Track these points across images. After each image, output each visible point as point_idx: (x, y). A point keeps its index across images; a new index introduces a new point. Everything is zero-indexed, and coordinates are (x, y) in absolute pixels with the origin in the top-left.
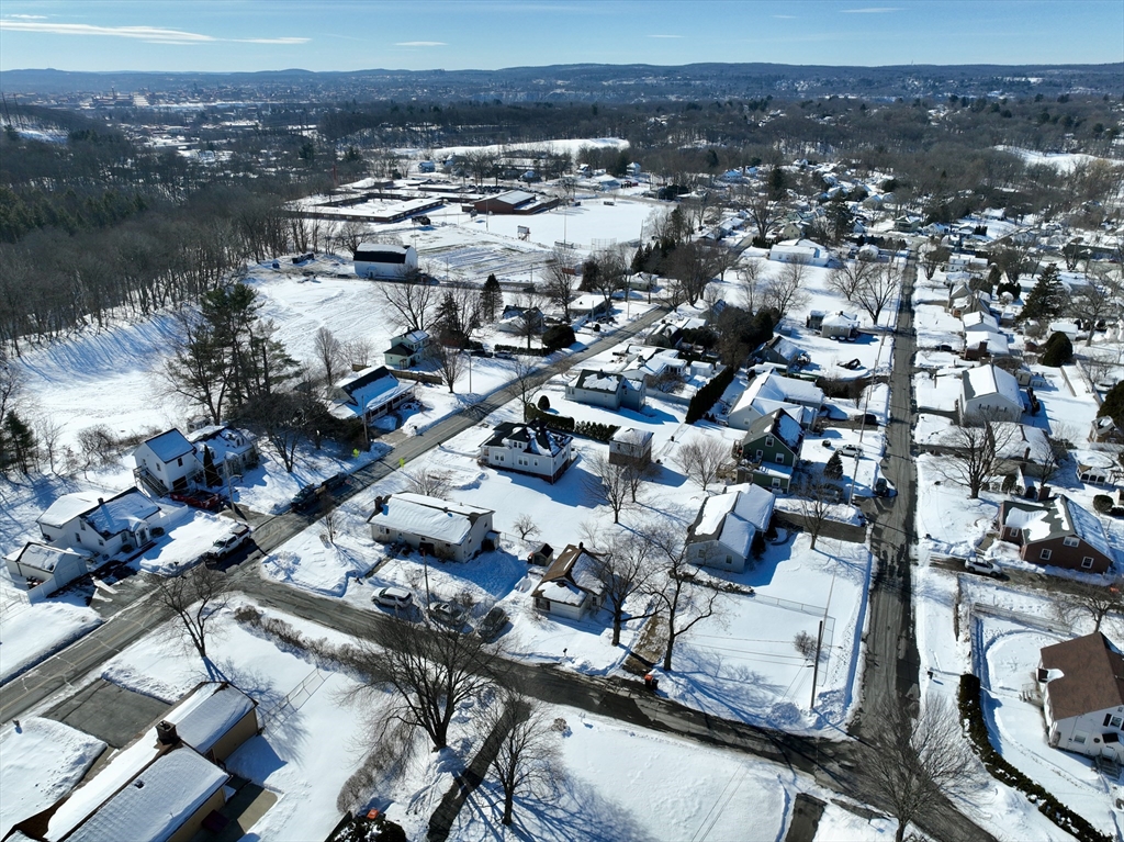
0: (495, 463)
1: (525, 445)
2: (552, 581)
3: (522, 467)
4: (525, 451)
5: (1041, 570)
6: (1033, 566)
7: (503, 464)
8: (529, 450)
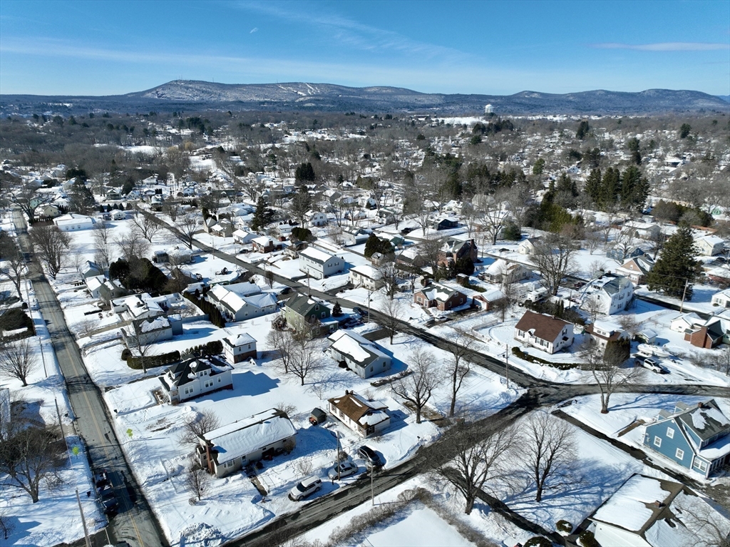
0: (186, 396)
1: (208, 371)
2: (363, 416)
3: (210, 388)
4: (211, 375)
5: (452, 311)
6: (449, 311)
7: (192, 394)
8: (213, 373)
